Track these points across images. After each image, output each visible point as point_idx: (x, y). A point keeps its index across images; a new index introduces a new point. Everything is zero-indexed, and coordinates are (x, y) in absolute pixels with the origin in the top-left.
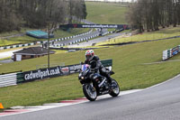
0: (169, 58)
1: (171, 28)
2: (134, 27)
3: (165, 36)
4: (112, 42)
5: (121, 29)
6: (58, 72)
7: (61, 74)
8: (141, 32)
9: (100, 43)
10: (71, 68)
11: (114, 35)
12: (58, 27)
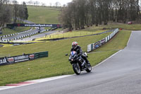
0: (92, 50)
1: (94, 27)
2: (65, 27)
3: (89, 33)
4: (48, 37)
5: (55, 27)
6: (5, 61)
7: (8, 63)
8: (70, 30)
9: (38, 38)
10: (16, 58)
11: (50, 32)
12: (5, 26)
